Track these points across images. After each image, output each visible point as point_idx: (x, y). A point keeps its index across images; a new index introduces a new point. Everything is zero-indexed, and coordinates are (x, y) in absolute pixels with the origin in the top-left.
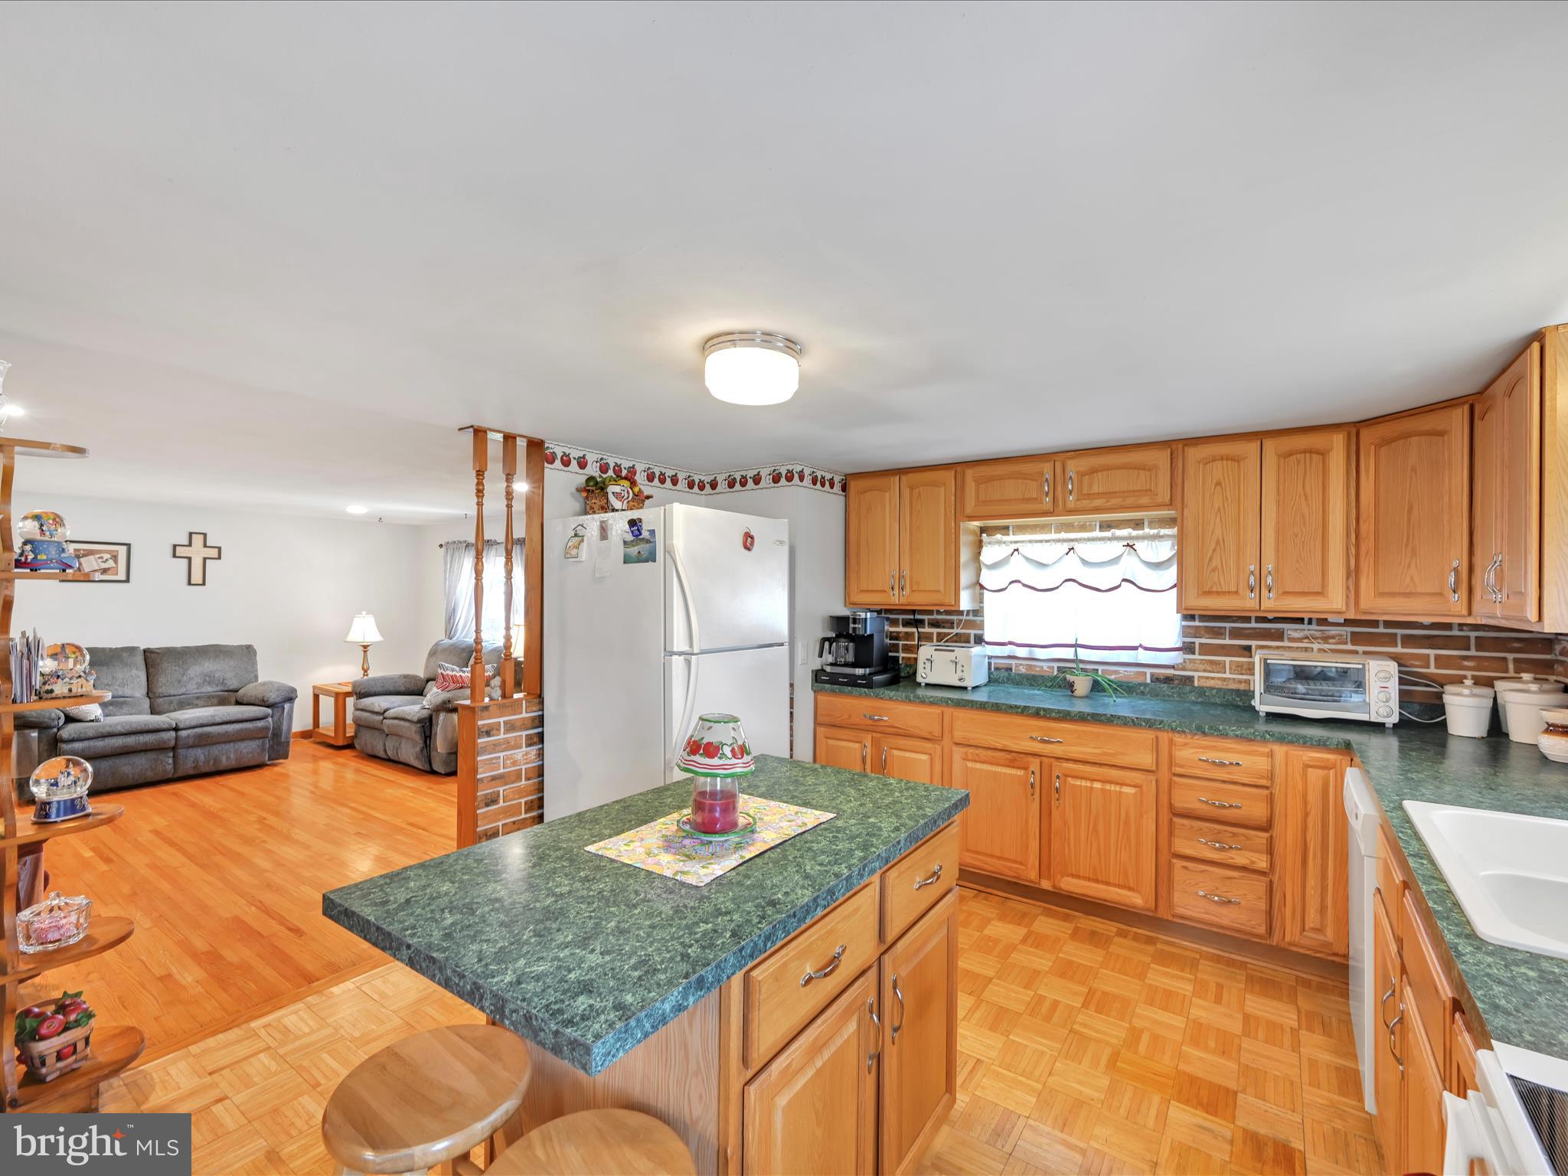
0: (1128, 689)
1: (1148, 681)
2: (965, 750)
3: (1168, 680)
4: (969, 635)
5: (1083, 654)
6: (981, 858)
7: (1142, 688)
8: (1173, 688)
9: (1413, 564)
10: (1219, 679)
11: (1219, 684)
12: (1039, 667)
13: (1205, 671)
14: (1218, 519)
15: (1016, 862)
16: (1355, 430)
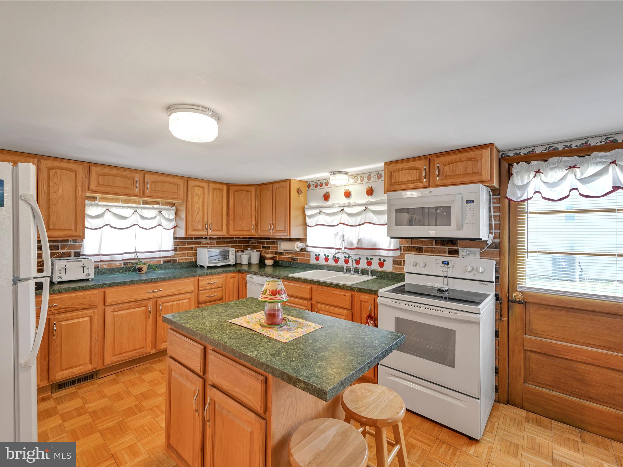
0: (158, 267)
1: (162, 263)
2: (113, 307)
3: (169, 262)
4: (70, 253)
5: (140, 256)
6: (123, 355)
7: (161, 266)
8: (171, 264)
9: (243, 223)
10: (185, 259)
11: (184, 261)
12: (114, 264)
13: (181, 257)
14: (197, 206)
15: (140, 348)
16: (229, 186)
